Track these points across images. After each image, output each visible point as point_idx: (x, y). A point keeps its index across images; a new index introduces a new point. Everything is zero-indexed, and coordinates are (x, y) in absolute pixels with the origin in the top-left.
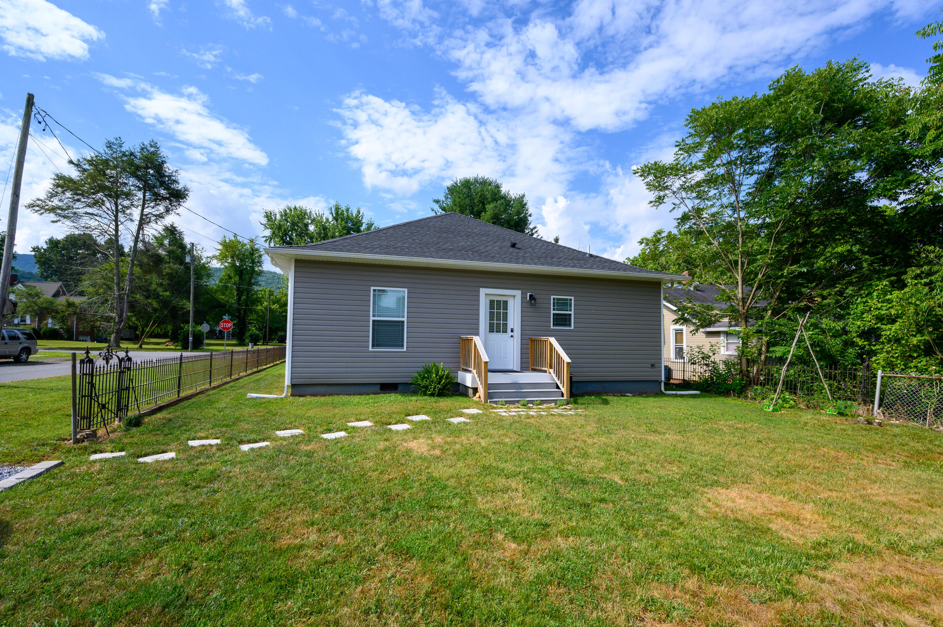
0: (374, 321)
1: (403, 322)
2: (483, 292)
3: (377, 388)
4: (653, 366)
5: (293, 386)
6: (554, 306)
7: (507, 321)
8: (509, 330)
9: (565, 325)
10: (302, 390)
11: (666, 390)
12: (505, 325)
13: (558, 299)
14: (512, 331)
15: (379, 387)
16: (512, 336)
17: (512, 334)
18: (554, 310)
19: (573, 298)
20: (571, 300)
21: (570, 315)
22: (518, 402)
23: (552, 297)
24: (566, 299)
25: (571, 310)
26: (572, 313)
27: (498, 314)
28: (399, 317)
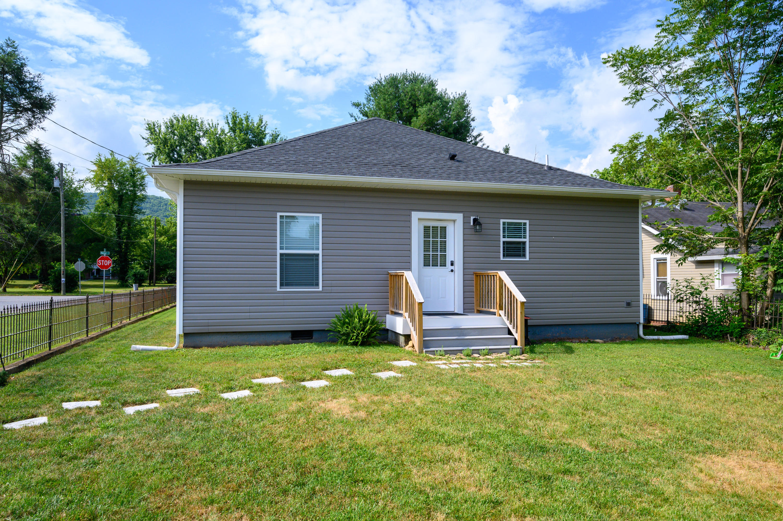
0: (281, 255)
1: (317, 255)
2: (416, 216)
3: (288, 337)
4: (628, 304)
5: (186, 335)
6: (504, 232)
7: (445, 251)
8: (448, 263)
9: (519, 256)
10: (198, 340)
11: (645, 334)
12: (444, 257)
13: (509, 224)
14: (452, 264)
15: (290, 335)
16: (452, 271)
17: (452, 268)
18: (504, 237)
19: (527, 222)
20: (525, 224)
21: (524, 243)
22: (460, 351)
23: (502, 221)
24: (520, 224)
25: (525, 237)
26: (527, 240)
27: (435, 243)
28: (313, 249)
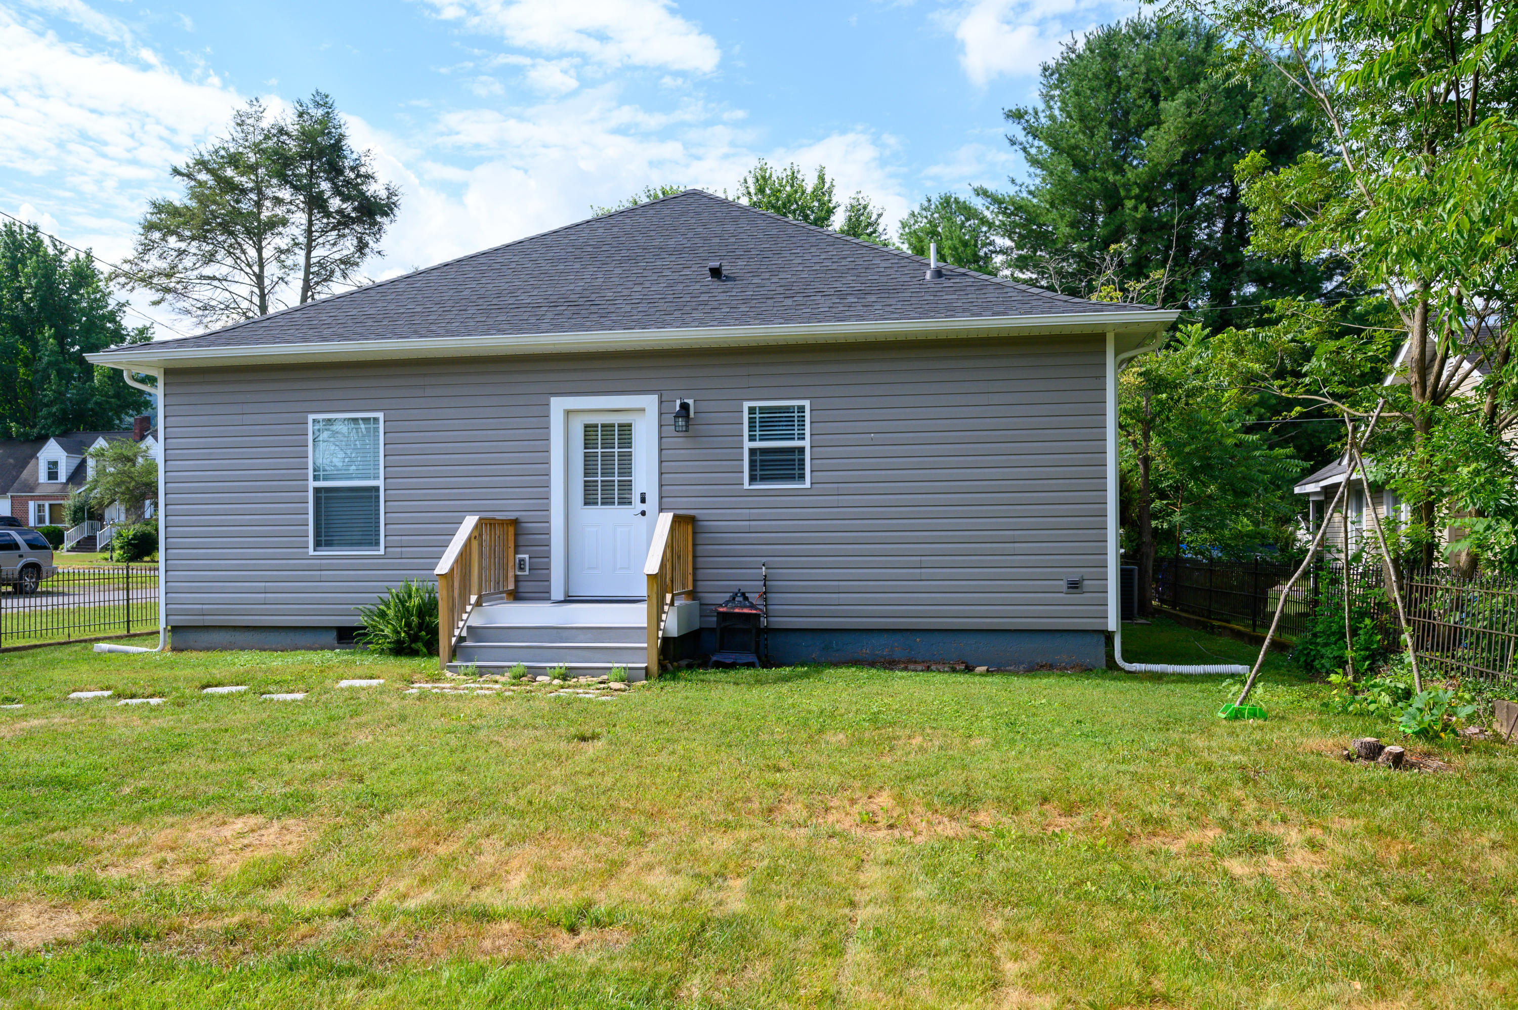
0: (317, 490)
1: (377, 489)
2: (558, 405)
3: (332, 637)
4: (1074, 586)
5: (175, 629)
6: (752, 428)
7: (630, 474)
8: (636, 498)
9: (790, 478)
11: (1127, 658)
12: (627, 486)
13: (763, 410)
14: (643, 500)
15: (334, 634)
16: (643, 513)
17: (643, 507)
18: (752, 438)
19: (807, 403)
20: (801, 409)
21: (802, 450)
23: (746, 405)
24: (787, 409)
25: (802, 437)
26: (806, 443)
27: (607, 458)
28: (369, 478)
